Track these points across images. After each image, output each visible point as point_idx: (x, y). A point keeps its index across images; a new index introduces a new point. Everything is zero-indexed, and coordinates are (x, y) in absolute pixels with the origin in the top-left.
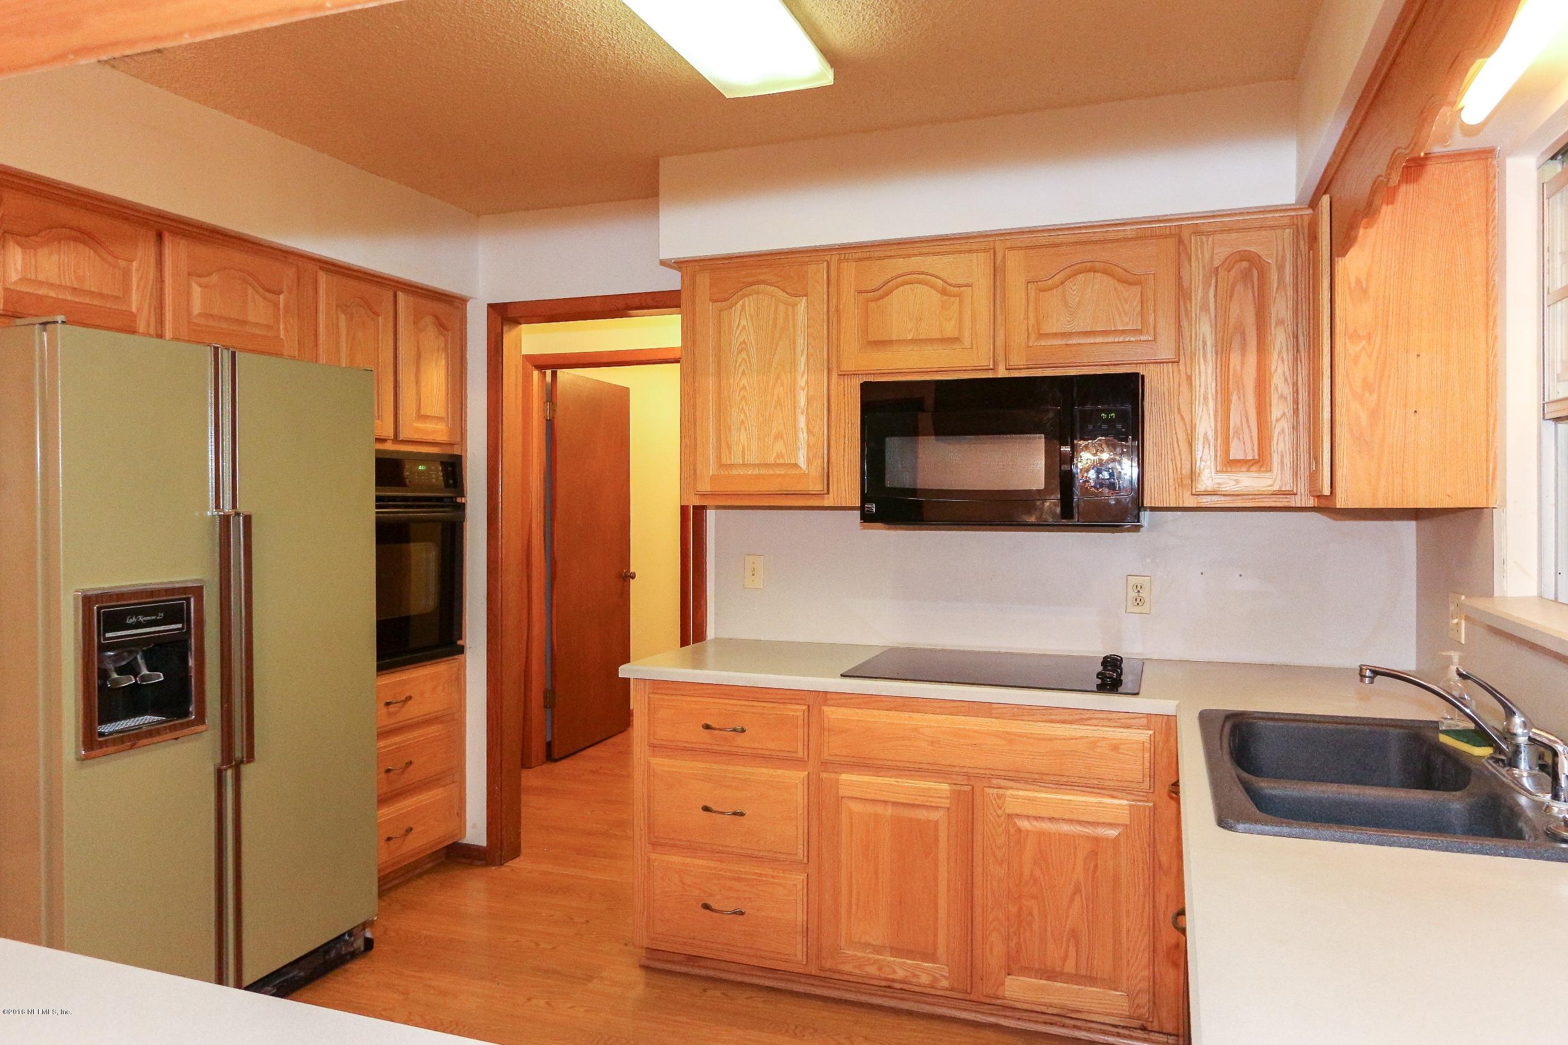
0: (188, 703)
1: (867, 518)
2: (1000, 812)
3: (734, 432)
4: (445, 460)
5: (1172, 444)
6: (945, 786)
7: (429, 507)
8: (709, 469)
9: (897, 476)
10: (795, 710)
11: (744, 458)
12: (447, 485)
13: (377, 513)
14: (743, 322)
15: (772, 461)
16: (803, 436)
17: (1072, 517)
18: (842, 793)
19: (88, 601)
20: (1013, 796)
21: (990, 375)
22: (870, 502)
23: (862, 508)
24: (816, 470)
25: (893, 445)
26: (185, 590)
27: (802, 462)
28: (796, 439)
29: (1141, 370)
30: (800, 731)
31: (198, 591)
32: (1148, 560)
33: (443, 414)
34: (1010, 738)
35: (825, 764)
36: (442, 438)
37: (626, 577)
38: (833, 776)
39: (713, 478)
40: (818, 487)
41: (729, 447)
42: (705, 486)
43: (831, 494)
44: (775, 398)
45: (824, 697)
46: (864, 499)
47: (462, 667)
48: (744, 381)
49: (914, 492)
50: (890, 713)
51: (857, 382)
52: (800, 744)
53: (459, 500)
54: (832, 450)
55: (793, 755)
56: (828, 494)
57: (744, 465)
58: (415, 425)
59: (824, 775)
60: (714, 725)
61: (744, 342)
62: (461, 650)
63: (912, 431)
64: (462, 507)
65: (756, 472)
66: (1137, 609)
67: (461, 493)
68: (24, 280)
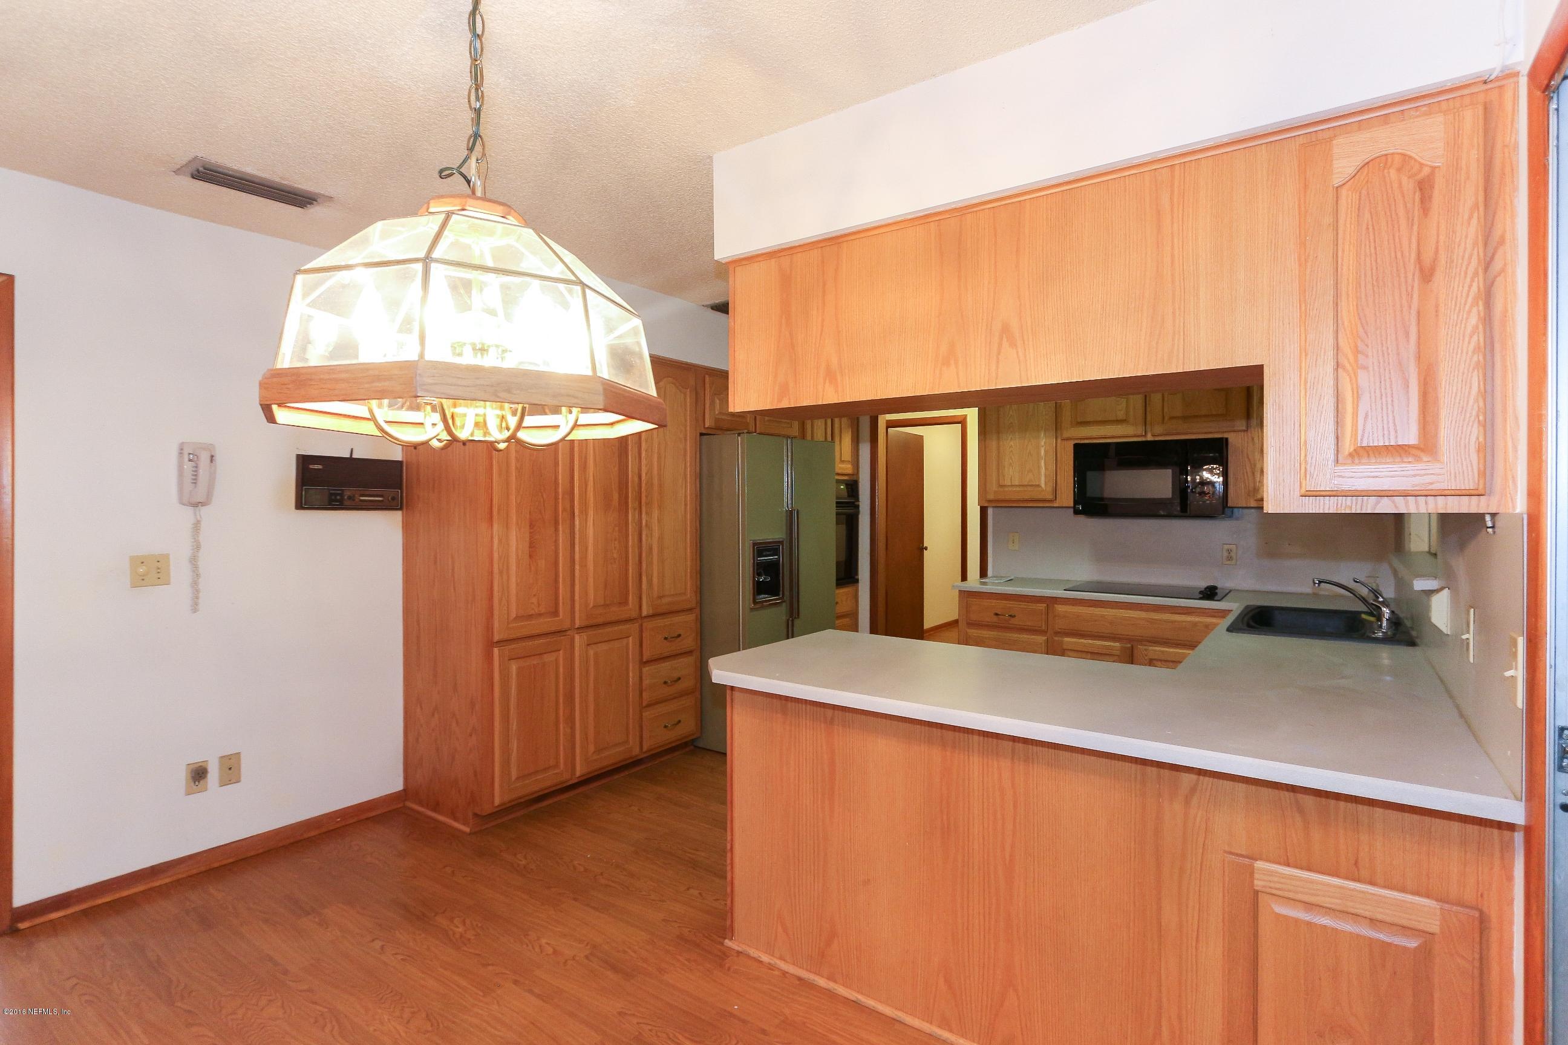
0: (779, 591)
1: (1077, 512)
2: (1146, 658)
3: (1006, 469)
4: (849, 483)
5: (1243, 474)
6: (1117, 644)
7: (848, 507)
8: (993, 487)
9: (1092, 491)
10: (1041, 606)
11: (1011, 482)
12: (849, 496)
13: (837, 510)
14: (1011, 413)
15: (1026, 483)
16: (1043, 471)
17: (1186, 512)
18: (1065, 647)
19: (754, 544)
20: (1153, 650)
21: (1144, 439)
22: (1079, 504)
23: (1074, 507)
24: (1050, 489)
25: (1091, 475)
26: (779, 542)
27: (1043, 486)
28: (1039, 473)
29: (1225, 435)
30: (1043, 616)
31: (781, 542)
32: (1235, 536)
33: (850, 460)
34: (1151, 621)
35: (1057, 633)
36: (850, 471)
37: (922, 549)
38: (1060, 639)
39: (995, 492)
40: (1050, 497)
41: (1004, 476)
42: (991, 497)
43: (1057, 501)
44: (1028, 451)
45: (1055, 600)
46: (1076, 502)
47: (857, 591)
48: (1012, 443)
49: (1102, 499)
50: (1090, 609)
51: (1072, 443)
52: (1044, 623)
53: (856, 503)
54: (1058, 477)
55: (1040, 629)
56: (1056, 499)
57: (1012, 486)
58: (840, 466)
59: (1056, 638)
60: (999, 613)
61: (1011, 423)
62: (857, 581)
63: (1102, 468)
64: (858, 507)
65: (1018, 489)
66: (1228, 562)
67: (858, 500)
68: (720, 413)
